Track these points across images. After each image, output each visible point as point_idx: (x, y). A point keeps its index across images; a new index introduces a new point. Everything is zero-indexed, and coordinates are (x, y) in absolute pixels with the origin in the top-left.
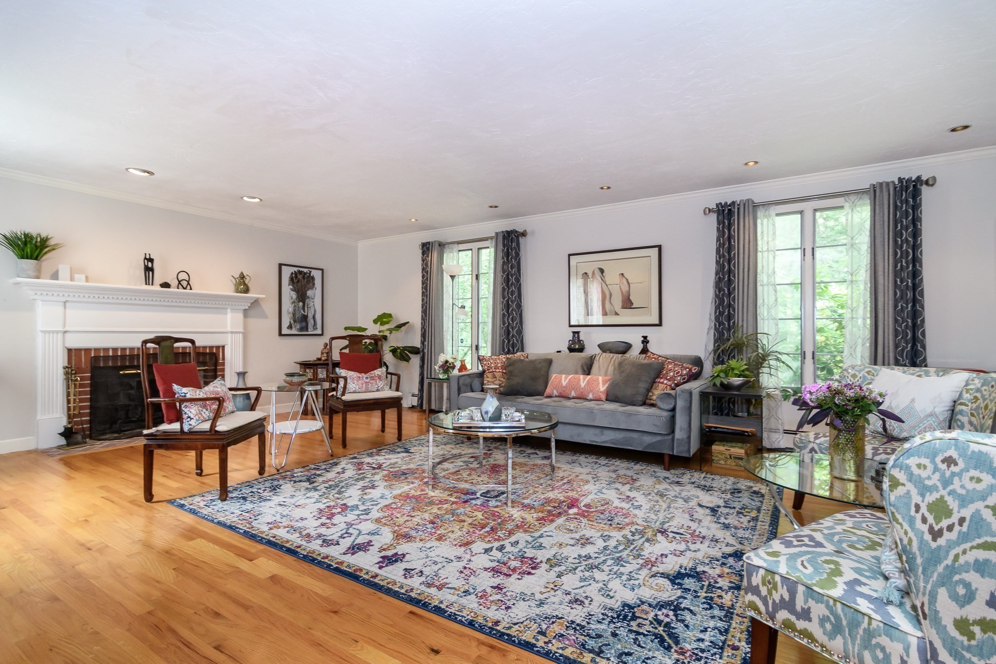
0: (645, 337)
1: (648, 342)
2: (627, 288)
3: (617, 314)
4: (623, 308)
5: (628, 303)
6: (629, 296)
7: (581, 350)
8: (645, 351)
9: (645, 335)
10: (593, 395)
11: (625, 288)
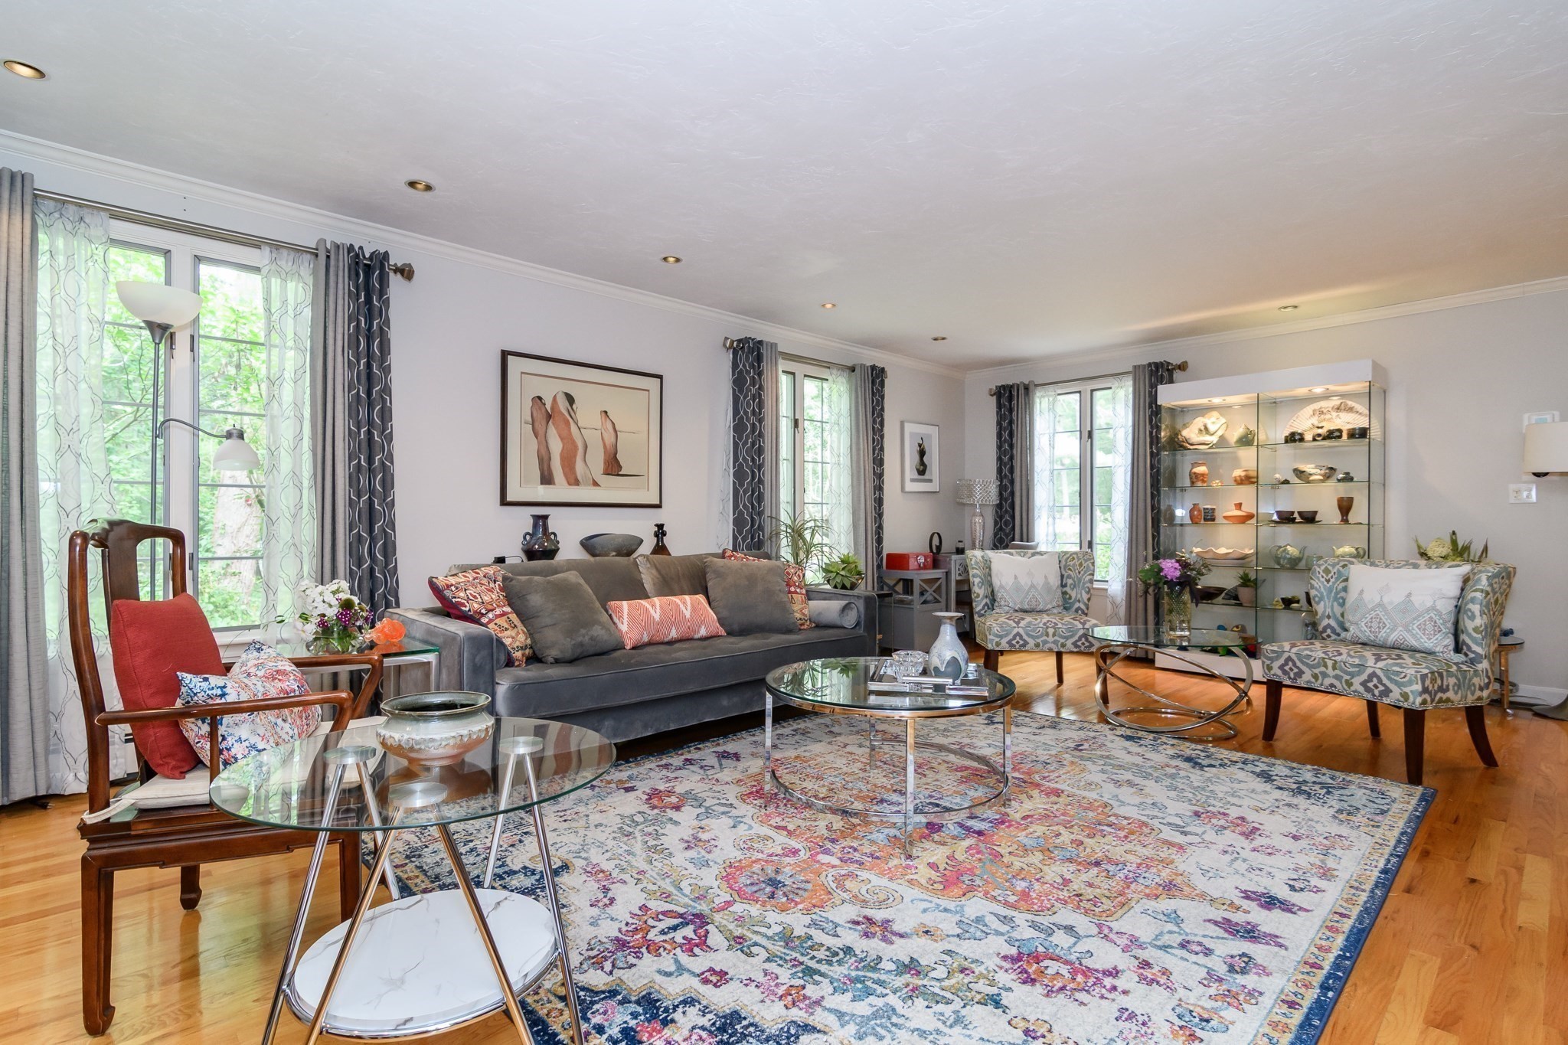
0: (660, 527)
1: (664, 534)
2: (613, 439)
3: (595, 484)
4: (607, 473)
5: (613, 467)
6: (616, 454)
7: (550, 554)
8: (660, 549)
9: (659, 523)
10: (706, 628)
11: (609, 438)
